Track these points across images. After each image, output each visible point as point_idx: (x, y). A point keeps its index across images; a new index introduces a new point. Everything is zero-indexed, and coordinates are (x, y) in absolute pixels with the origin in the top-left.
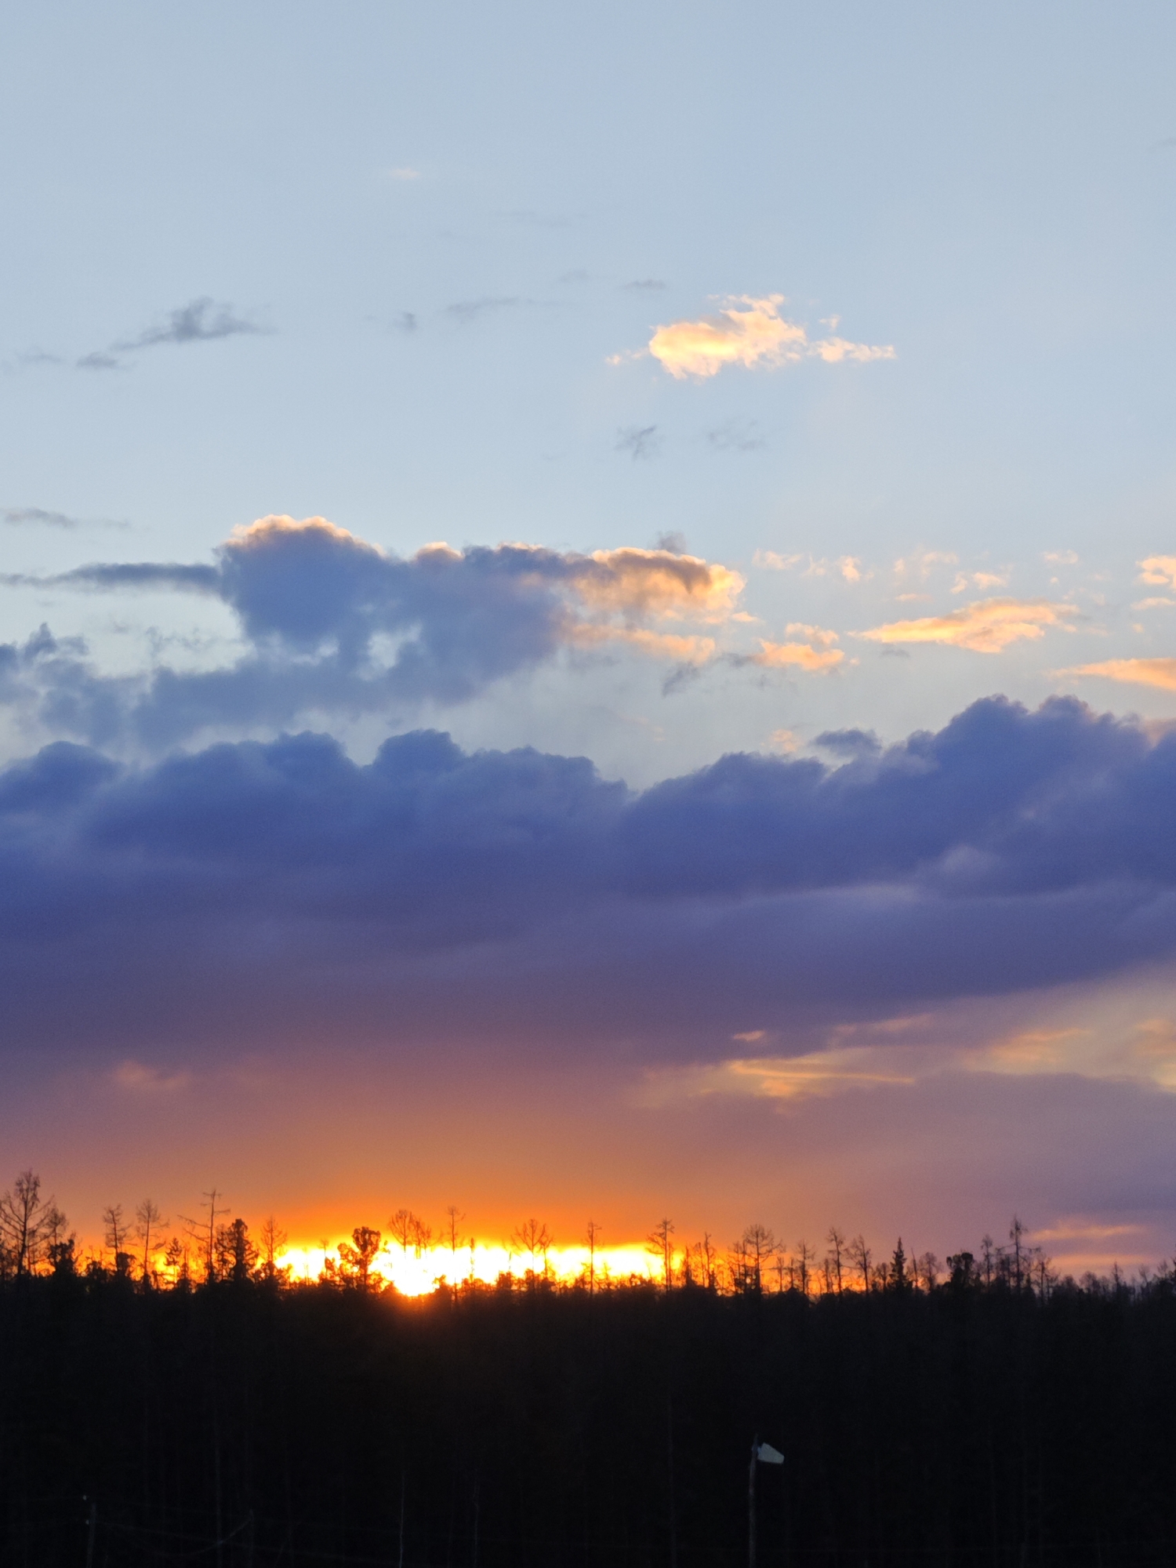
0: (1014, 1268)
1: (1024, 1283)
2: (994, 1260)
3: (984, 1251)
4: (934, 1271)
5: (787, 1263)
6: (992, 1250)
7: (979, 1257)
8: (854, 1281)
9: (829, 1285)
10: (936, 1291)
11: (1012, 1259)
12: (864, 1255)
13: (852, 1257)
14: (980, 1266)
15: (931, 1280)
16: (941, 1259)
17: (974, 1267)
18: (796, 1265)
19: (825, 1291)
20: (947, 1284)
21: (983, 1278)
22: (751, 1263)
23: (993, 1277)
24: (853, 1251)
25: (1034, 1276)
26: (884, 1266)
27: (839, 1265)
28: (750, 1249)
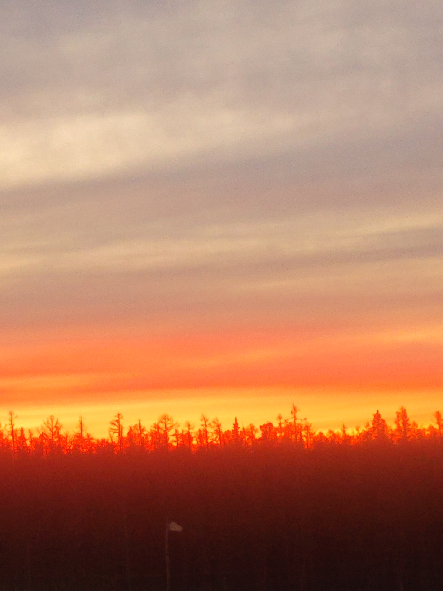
0: (293, 429)
1: (298, 437)
2: (283, 426)
3: (278, 422)
4: (254, 433)
5: (180, 432)
6: (282, 421)
7: (276, 425)
8: (214, 439)
9: (202, 442)
10: (255, 442)
12: (219, 426)
13: (212, 427)
14: (277, 429)
15: (252, 437)
16: (257, 427)
17: (273, 430)
19: (200, 445)
20: (260, 439)
21: (278, 435)
22: (163, 432)
23: (283, 434)
24: (212, 424)
26: (229, 431)
27: (206, 432)
28: (162, 425)
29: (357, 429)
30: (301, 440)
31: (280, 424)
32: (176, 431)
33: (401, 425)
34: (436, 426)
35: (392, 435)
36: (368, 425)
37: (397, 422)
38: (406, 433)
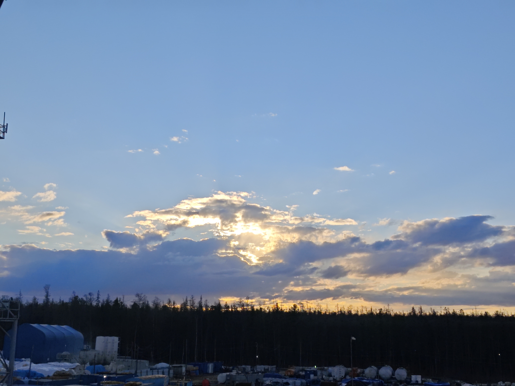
0: (388, 311)
1: (390, 313)
2: (385, 310)
3: (384, 308)
4: (376, 311)
5: (355, 310)
6: (385, 308)
7: (383, 309)
8: (365, 312)
9: (361, 313)
10: (377, 314)
11: (388, 309)
12: (366, 309)
13: (364, 309)
14: (383, 310)
15: (376, 312)
16: (378, 309)
17: (382, 310)
18: (357, 310)
19: (361, 314)
20: (379, 313)
21: (384, 312)
22: (350, 310)
23: (385, 312)
24: (365, 308)
25: (391, 312)
26: (369, 310)
27: (363, 310)
28: (350, 308)
29: (407, 312)
30: (391, 314)
31: (384, 309)
32: (354, 309)
33: (420, 311)
34: (431, 312)
35: (417, 314)
36: (410, 310)
37: (419, 310)
38: (421, 314)
